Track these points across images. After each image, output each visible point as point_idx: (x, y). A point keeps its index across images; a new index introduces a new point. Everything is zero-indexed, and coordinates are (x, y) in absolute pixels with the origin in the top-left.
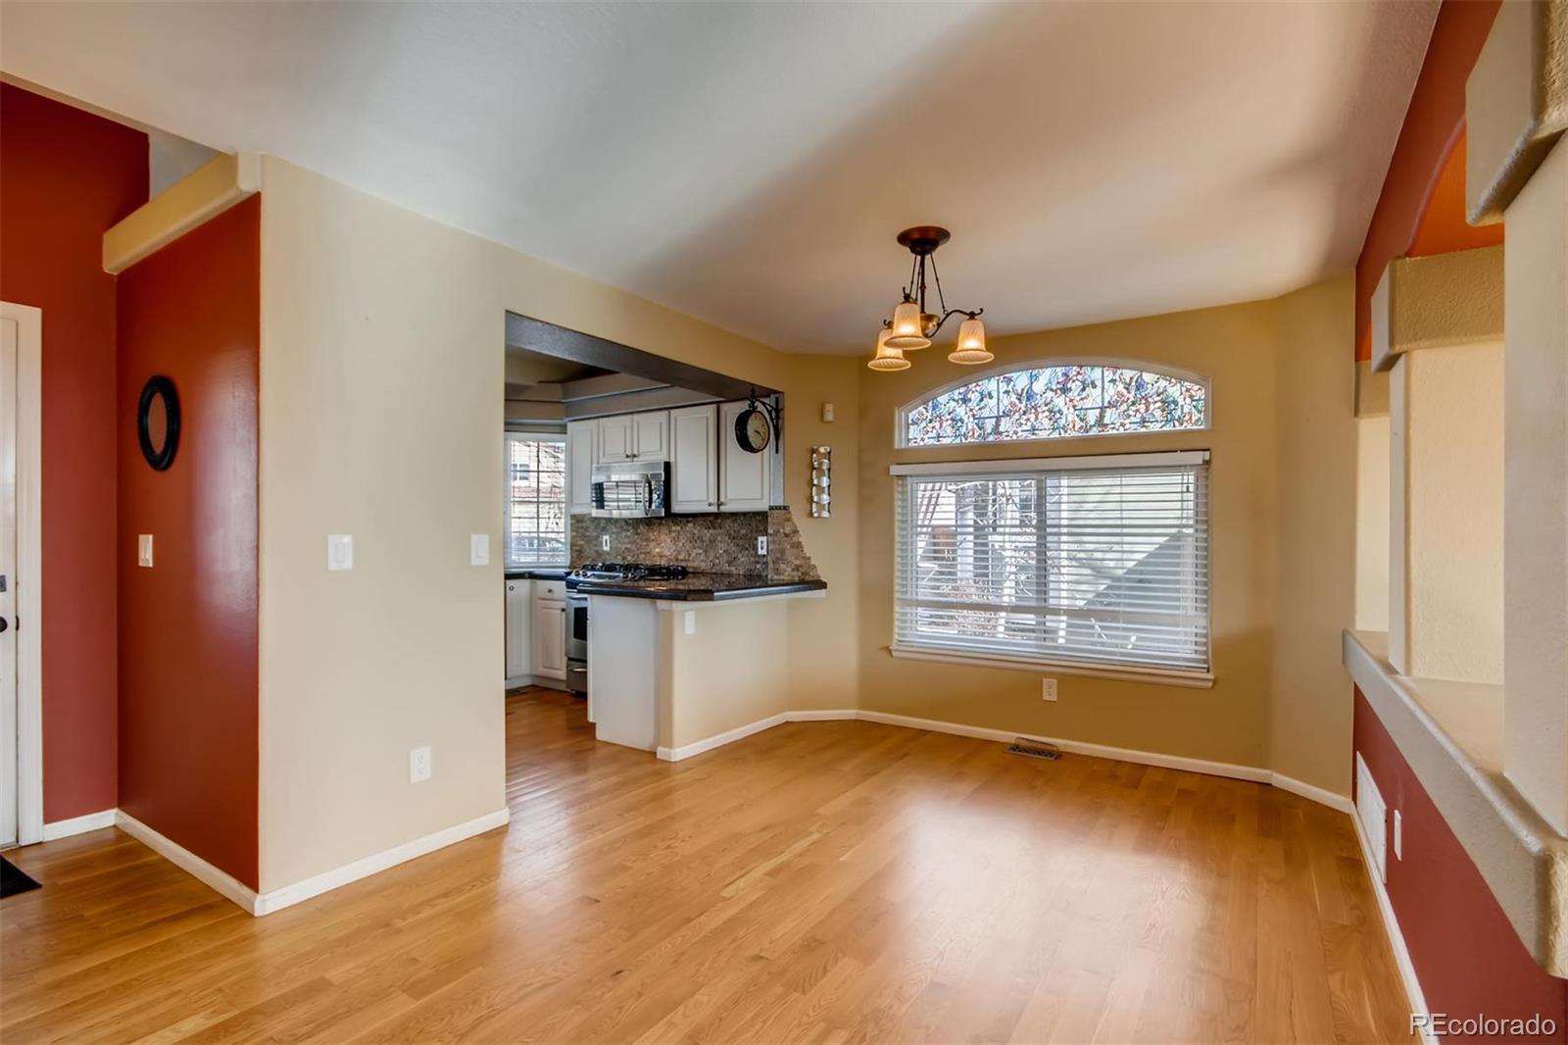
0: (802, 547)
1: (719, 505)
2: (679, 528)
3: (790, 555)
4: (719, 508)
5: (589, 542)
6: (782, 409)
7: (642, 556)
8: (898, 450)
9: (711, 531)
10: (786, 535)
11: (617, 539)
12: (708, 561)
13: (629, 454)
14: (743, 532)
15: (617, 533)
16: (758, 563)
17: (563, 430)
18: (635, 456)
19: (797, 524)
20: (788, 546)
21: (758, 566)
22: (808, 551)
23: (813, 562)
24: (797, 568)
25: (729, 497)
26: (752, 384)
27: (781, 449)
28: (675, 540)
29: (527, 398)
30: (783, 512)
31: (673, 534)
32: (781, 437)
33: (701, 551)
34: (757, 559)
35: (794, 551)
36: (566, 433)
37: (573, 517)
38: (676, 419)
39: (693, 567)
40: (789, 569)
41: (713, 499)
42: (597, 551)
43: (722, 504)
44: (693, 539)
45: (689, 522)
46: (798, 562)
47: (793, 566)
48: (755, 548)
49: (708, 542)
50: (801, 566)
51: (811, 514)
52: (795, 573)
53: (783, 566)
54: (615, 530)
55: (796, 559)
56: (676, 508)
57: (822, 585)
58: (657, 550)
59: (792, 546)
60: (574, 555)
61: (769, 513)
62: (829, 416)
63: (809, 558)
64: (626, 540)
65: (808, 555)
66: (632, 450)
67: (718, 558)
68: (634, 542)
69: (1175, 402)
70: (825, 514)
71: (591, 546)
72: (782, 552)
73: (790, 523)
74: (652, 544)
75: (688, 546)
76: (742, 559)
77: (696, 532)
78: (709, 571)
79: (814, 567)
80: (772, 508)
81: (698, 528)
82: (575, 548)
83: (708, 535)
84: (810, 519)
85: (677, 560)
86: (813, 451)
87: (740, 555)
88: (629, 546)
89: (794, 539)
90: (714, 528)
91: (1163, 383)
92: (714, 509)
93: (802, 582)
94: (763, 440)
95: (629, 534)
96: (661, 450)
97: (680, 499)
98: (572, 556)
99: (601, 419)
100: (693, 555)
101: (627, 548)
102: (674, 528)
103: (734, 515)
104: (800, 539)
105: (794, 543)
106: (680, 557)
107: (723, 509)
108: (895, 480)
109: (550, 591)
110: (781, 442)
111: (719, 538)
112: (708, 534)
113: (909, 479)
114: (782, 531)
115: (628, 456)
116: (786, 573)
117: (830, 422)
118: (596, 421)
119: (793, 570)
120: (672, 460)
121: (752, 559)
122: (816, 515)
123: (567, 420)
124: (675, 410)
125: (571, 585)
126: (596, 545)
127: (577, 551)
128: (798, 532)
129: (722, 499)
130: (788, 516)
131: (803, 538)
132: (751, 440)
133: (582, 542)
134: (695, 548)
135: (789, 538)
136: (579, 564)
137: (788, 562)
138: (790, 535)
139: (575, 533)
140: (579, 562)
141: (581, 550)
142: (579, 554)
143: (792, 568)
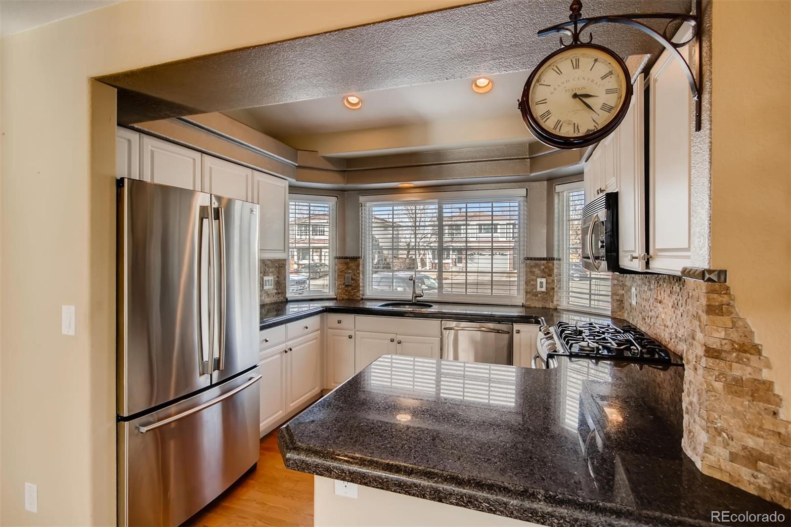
0: (773, 399)
1: (647, 261)
4: (647, 264)
10: (711, 352)
11: (639, 292)
15: (640, 286)
18: (603, 190)
24: (753, 460)
25: (657, 246)
30: (704, 286)
43: (651, 258)
46: (753, 443)
47: (734, 447)
50: (769, 460)
54: (639, 282)
55: (748, 430)
56: (621, 261)
59: (735, 387)
60: (615, 304)
64: (645, 297)
66: (603, 183)
73: (728, 319)
82: (615, 297)
88: (646, 304)
89: (742, 372)
92: (640, 266)
95: (646, 288)
96: (614, 177)
97: (624, 248)
98: (613, 306)
101: (644, 307)
107: (652, 267)
115: (598, 193)
120: (618, 188)
123: (583, 162)
127: (617, 300)
128: (756, 350)
129: (651, 251)
130: (716, 299)
131: (778, 372)
135: (722, 364)
136: (620, 316)
137: (716, 428)
138: (724, 355)
139: (616, 281)
140: (619, 313)
141: (622, 300)
142: (620, 305)
143: (731, 453)
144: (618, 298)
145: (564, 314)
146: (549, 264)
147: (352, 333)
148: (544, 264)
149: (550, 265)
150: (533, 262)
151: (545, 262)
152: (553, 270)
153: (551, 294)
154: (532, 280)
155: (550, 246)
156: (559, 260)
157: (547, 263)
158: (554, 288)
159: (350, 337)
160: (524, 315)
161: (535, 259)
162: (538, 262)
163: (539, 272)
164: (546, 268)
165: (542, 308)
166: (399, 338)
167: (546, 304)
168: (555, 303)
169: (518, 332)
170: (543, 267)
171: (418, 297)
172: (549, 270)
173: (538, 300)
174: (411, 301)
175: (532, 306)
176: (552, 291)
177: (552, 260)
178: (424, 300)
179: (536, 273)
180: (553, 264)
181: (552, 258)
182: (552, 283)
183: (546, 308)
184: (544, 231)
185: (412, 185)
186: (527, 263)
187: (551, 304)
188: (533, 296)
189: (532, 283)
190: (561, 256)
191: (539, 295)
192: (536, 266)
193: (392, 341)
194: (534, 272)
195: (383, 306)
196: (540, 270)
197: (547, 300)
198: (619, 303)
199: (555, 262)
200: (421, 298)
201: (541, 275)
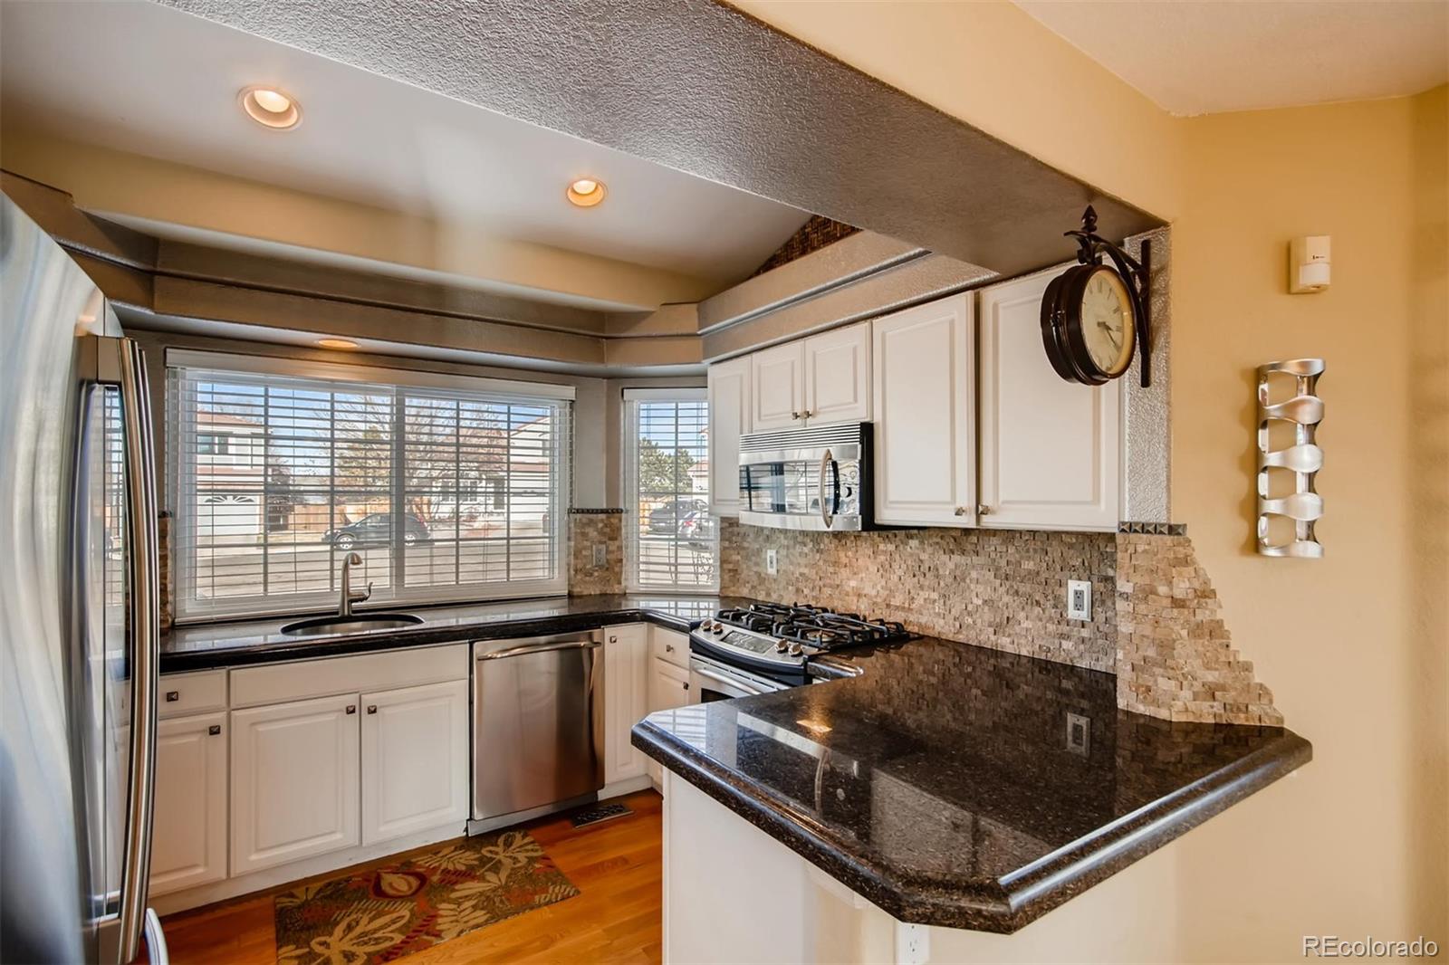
0: (1225, 635)
1: (979, 515)
2: (891, 547)
3: (1188, 653)
4: (978, 520)
5: (747, 558)
6: (1163, 269)
7: (827, 591)
9: (957, 558)
10: (1177, 603)
11: (787, 556)
12: (950, 618)
13: (799, 411)
14: (1029, 565)
15: (788, 548)
16: (1063, 636)
17: (700, 380)
18: (808, 415)
19: (1212, 573)
20: (1184, 633)
21: (1067, 645)
22: (1243, 648)
23: (1258, 677)
24: (1211, 692)
25: (1001, 499)
26: (1091, 192)
27: (1155, 375)
28: (885, 569)
29: (645, 333)
30: (1168, 539)
31: (882, 558)
32: (1160, 341)
33: (935, 596)
34: (1065, 629)
35: (1203, 644)
36: (706, 387)
37: (723, 519)
38: (884, 335)
39: (920, 625)
40: (1186, 694)
41: (965, 499)
42: (758, 574)
43: (986, 511)
44: (919, 571)
45: (912, 537)
46: (1211, 677)
47: (1197, 686)
48: (1059, 604)
49: (949, 580)
50: (1223, 688)
51: (1255, 545)
52: (1206, 706)
53: (1164, 684)
54: (786, 542)
55: (1207, 667)
56: (885, 515)
58: (853, 583)
59: (1197, 631)
60: (726, 577)
61: (1120, 538)
62: (1315, 272)
63: (1247, 667)
64: (803, 561)
65: (1243, 657)
66: (805, 404)
67: (970, 614)
68: (814, 565)
70: (1301, 548)
71: (751, 564)
72: (1166, 647)
73: (1191, 569)
74: (844, 573)
75: (910, 582)
76: (1026, 624)
77: (924, 557)
78: (950, 637)
79: (1264, 690)
80: (1128, 528)
81: (929, 550)
82: (725, 566)
83: (951, 565)
84: (1252, 562)
85: (888, 606)
86: (1260, 375)
87: (1022, 615)
88: (806, 571)
89: (1202, 616)
90: (963, 552)
92: (968, 521)
94: (1118, 348)
95: (806, 550)
96: (856, 400)
97: (892, 497)
98: (722, 579)
99: (755, 355)
100: (919, 601)
101: (801, 574)
102: (882, 547)
103: (1009, 535)
104: (1220, 614)
105: (1199, 625)
106: (896, 602)
107: (989, 522)
109: (669, 649)
110: (1157, 359)
111: (974, 574)
112: (949, 563)
114: (1163, 590)
115: (796, 416)
116: (1179, 705)
117: (1319, 289)
118: (748, 358)
119: (1196, 697)
120: (877, 419)
121: (1051, 627)
122: (1269, 548)
123: (706, 362)
124: (881, 319)
125: (698, 648)
126: (757, 564)
127: (730, 571)
128: (1212, 594)
129: (987, 500)
130: (1181, 551)
131: (1228, 610)
132: (1089, 344)
133: (739, 557)
134: (922, 587)
135: (1186, 611)
136: (733, 592)
137: (1183, 674)
138: (1188, 603)
139: (727, 543)
140: (732, 589)
141: (736, 570)
142: (734, 576)
143: (1194, 692)
144: (731, 566)
145: (633, 600)
146: (612, 520)
147: (218, 718)
148: (602, 521)
149: (614, 521)
150: (585, 517)
151: (603, 516)
152: (621, 529)
153: (617, 569)
154: (585, 548)
155: (612, 487)
156: (628, 512)
157: (608, 518)
158: (622, 560)
159: (214, 731)
160: (567, 614)
161: (589, 511)
162: (592, 516)
163: (595, 533)
164: (606, 526)
165: (601, 595)
166: (369, 700)
167: (605, 588)
168: (623, 584)
169: (613, 641)
170: (600, 525)
171: (356, 601)
172: (613, 531)
173: (593, 583)
174: (337, 613)
175: (585, 593)
176: (619, 564)
177: (618, 512)
178: (373, 605)
179: (590, 535)
180: (620, 520)
181: (617, 510)
182: (618, 551)
183: (606, 594)
184: (602, 462)
185: (354, 345)
186: (576, 519)
187: (616, 586)
188: (586, 576)
189: (584, 553)
190: (629, 506)
191: (596, 574)
192: (591, 523)
193: (350, 711)
194: (588, 533)
195: (285, 631)
196: (597, 530)
197: (608, 581)
198: (732, 574)
199: (621, 516)
200: (364, 603)
201: (599, 538)
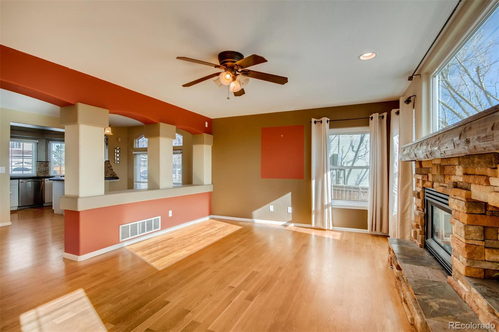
6: (108, 139)
8: (135, 148)
10: (109, 167)
19: (111, 164)
22: (114, 171)
24: (111, 174)
35: (111, 171)
50: (113, 174)
52: (111, 176)
53: (108, 174)
57: (117, 178)
62: (120, 141)
63: (115, 172)
65: (114, 172)
69: (180, 140)
70: (118, 163)
72: (108, 171)
79: (116, 174)
86: (115, 148)
89: (111, 168)
91: (178, 136)
93: (113, 177)
104: (112, 168)
108: (134, 155)
113: (138, 155)
122: (116, 163)
128: (111, 166)
130: (109, 163)
131: (113, 168)
149: (47, 163)
150: (41, 163)
151: (45, 163)
153: (47, 172)
155: (46, 157)
156: (50, 162)
162: (42, 162)
167: (45, 175)
168: (49, 174)
169: (47, 181)
170: (44, 164)
172: (47, 165)
173: (42, 174)
175: (40, 176)
181: (48, 161)
182: (48, 169)
184: (44, 154)
186: (38, 163)
189: (40, 169)
190: (50, 161)
191: (43, 172)
192: (41, 164)
194: (41, 166)
196: (43, 165)
199: (49, 163)
